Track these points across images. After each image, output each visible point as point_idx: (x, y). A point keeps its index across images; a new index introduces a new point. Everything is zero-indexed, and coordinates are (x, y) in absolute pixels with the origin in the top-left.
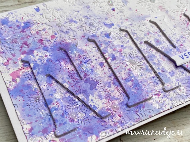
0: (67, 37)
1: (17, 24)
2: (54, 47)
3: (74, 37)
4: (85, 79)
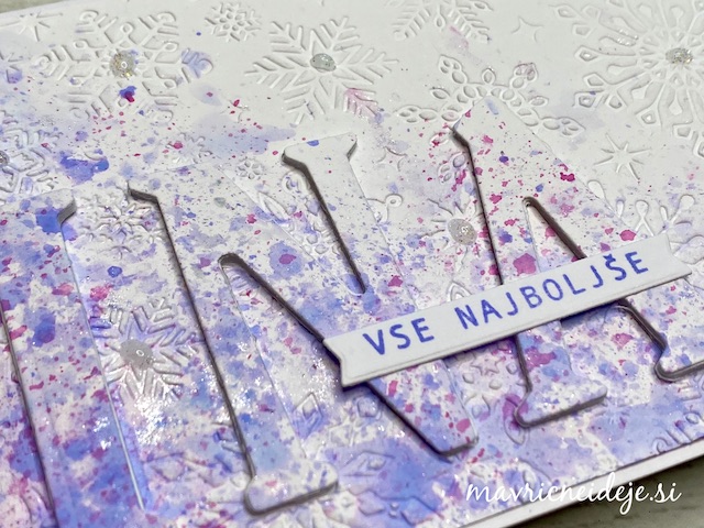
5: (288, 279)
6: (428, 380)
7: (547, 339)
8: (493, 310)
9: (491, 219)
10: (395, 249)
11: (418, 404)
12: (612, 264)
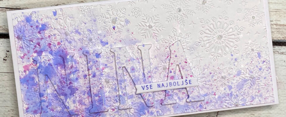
0: (69, 46)
1: (37, 24)
2: (57, 52)
3: (74, 47)
4: (69, 86)
5: (132, 73)
6: (150, 95)
7: (170, 92)
8: (164, 86)
9: (170, 68)
10: (152, 69)
11: (147, 99)
12: (186, 81)
